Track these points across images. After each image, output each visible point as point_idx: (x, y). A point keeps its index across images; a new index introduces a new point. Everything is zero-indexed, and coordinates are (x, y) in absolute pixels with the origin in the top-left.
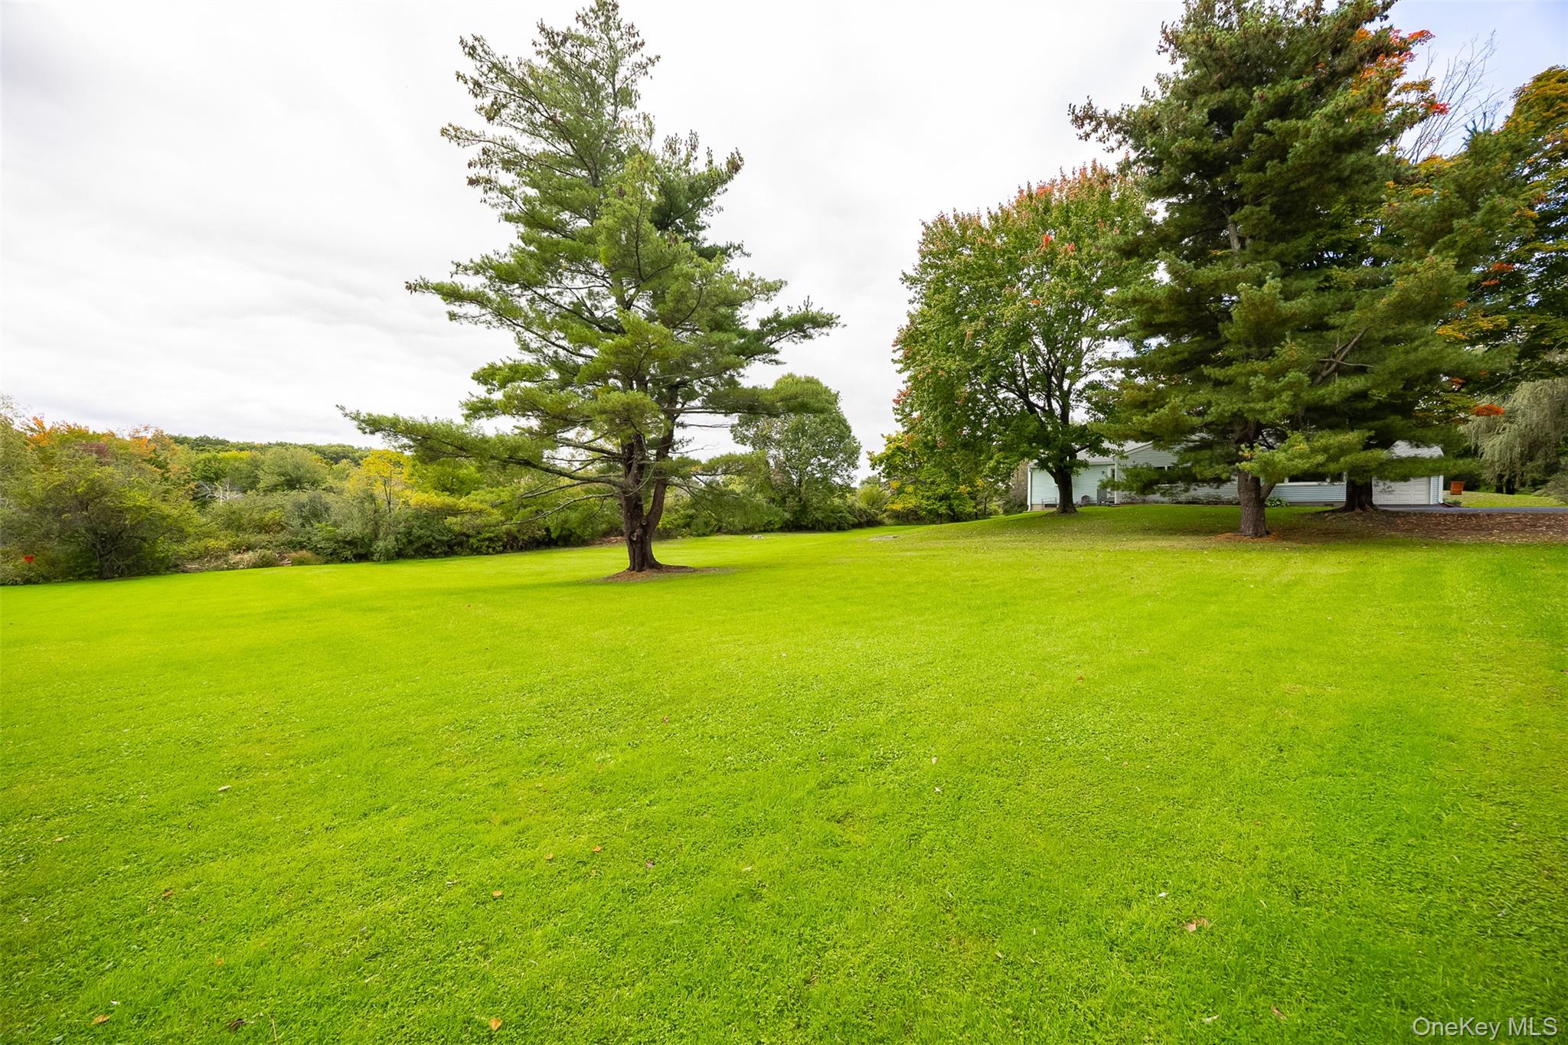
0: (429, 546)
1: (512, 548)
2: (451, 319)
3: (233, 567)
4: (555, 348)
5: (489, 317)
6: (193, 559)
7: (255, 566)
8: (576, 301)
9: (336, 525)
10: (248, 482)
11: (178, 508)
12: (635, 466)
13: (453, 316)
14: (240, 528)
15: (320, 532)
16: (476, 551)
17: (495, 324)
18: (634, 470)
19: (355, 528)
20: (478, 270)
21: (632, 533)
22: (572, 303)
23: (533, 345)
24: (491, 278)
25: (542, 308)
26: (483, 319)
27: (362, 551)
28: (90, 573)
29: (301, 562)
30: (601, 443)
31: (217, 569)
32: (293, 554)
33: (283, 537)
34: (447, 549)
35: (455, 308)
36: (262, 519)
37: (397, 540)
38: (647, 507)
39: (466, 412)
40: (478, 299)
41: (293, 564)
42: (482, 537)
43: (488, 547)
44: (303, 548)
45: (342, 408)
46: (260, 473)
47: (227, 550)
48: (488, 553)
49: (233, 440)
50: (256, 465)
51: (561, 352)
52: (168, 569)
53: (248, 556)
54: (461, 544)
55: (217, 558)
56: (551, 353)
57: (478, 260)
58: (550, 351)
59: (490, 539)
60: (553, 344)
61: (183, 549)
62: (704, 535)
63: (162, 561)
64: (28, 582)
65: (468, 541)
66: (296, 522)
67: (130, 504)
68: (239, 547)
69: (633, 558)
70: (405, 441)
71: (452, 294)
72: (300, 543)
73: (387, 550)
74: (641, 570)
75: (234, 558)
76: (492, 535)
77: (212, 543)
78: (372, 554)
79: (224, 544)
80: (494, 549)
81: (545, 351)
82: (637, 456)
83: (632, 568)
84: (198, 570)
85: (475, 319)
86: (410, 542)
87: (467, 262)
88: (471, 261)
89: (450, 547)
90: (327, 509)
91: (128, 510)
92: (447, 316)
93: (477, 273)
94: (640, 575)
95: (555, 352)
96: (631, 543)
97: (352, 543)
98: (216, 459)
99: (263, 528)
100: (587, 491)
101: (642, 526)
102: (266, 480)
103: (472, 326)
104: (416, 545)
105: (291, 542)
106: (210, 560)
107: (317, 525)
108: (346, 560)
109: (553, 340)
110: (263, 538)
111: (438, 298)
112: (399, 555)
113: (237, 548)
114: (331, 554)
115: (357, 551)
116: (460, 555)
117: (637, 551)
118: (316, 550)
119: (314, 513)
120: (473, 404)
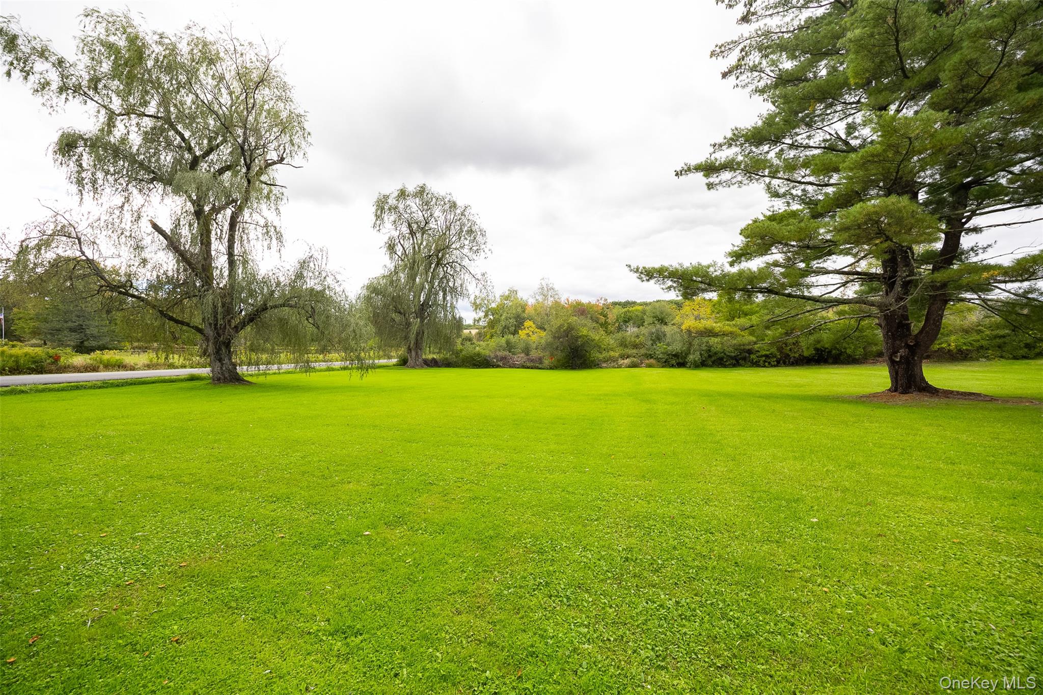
0: (721, 359)
1: (785, 363)
2: (709, 189)
3: (620, 367)
4: (803, 187)
5: (739, 178)
6: (605, 362)
7: (629, 367)
8: (828, 137)
9: (668, 345)
10: (640, 323)
11: (597, 335)
12: (899, 282)
13: (710, 186)
14: (626, 346)
15: (660, 348)
16: (756, 364)
17: (746, 182)
18: (898, 288)
19: (677, 347)
20: (730, 142)
21: (895, 353)
22: (824, 141)
23: (782, 191)
24: (742, 145)
25: (791, 156)
26: (734, 180)
27: (681, 361)
28: (569, 366)
29: (650, 366)
30: (863, 266)
31: (614, 367)
32: (647, 361)
33: (643, 351)
34: (734, 362)
35: (713, 179)
36: (635, 341)
37: (701, 354)
38: (916, 326)
39: (730, 259)
40: (729, 165)
41: (646, 367)
42: (760, 354)
43: (765, 361)
44: (652, 357)
45: (630, 266)
46: (645, 317)
47: (618, 358)
48: (765, 366)
49: (638, 301)
50: (644, 312)
51: (810, 188)
52: (595, 366)
53: (627, 361)
54: (744, 359)
55: (614, 361)
56: (799, 193)
57: (729, 135)
58: (797, 192)
59: (766, 356)
60: (800, 182)
61: (601, 356)
62: (1025, 357)
63: (592, 362)
64: (551, 368)
65: (749, 357)
66: (650, 343)
67: (581, 334)
68: (624, 356)
69: (895, 377)
70: (669, 283)
71: (709, 169)
72: (650, 355)
73: (695, 361)
74: (905, 392)
75: (621, 362)
76: (768, 353)
77: (612, 353)
78: (687, 363)
79: (617, 354)
80: (769, 363)
81: (794, 192)
82: (902, 273)
83: (895, 389)
84: (606, 367)
85: (728, 184)
86: (710, 356)
87: (722, 141)
88: (725, 138)
89: (737, 361)
90: (665, 335)
91: (580, 337)
92: (706, 187)
93: (730, 145)
94: (905, 397)
95: (804, 190)
96: (893, 364)
97: (676, 356)
98: (628, 311)
99: (635, 346)
100: (840, 313)
101: (907, 346)
102: (648, 320)
103: (727, 189)
104: (713, 359)
105: (646, 354)
106: (612, 362)
107: (658, 344)
108: (673, 366)
109: (800, 179)
110: (635, 351)
111: (700, 175)
112: (702, 364)
113: (623, 357)
114: (665, 362)
115: (678, 361)
116: (744, 366)
117: (901, 372)
118: (658, 359)
119: (658, 338)
120: (735, 252)
